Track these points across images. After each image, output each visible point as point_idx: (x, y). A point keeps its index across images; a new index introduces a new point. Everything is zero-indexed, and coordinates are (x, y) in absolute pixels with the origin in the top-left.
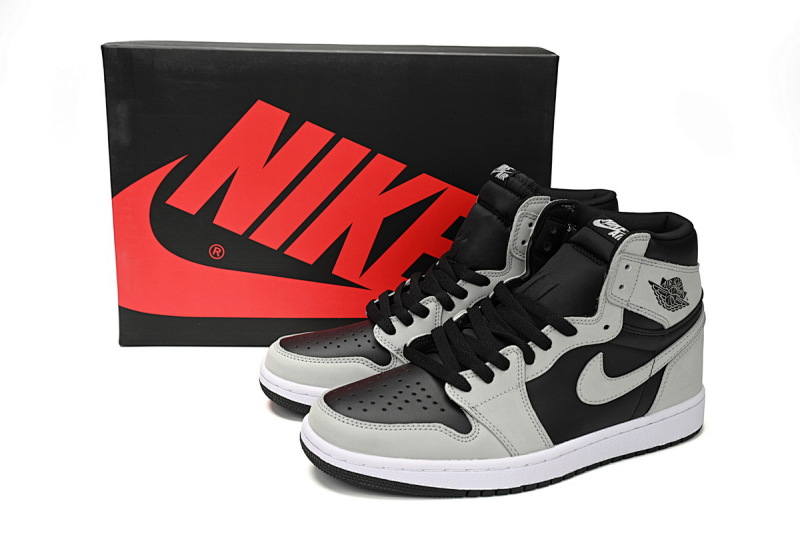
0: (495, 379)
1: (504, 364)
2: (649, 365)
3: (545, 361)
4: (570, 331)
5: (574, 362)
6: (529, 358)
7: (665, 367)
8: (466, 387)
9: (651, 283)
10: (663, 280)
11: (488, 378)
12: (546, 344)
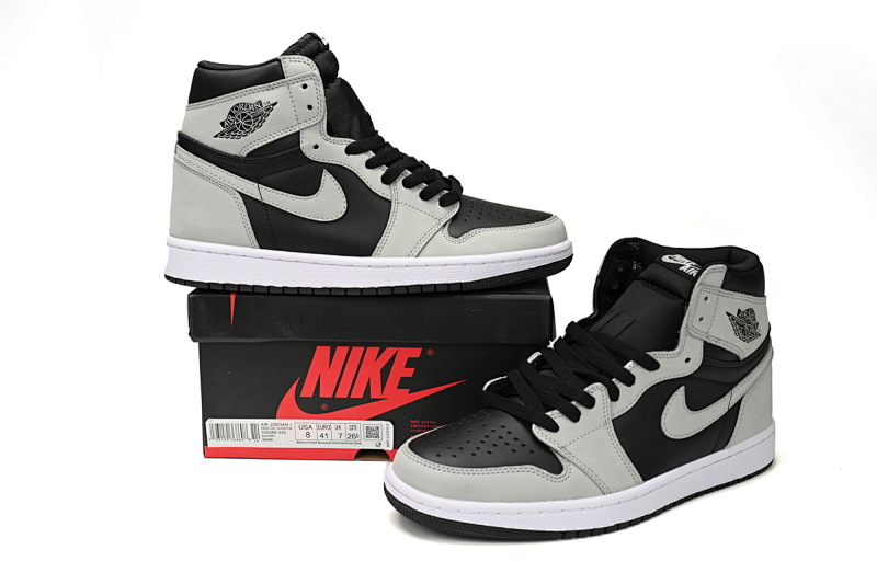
0: (581, 417)
1: (590, 402)
2: (727, 397)
3: (629, 397)
4: (652, 366)
5: (657, 397)
6: (614, 395)
7: (741, 400)
8: (554, 428)
9: (729, 314)
10: (739, 311)
11: (574, 416)
12: (629, 380)
